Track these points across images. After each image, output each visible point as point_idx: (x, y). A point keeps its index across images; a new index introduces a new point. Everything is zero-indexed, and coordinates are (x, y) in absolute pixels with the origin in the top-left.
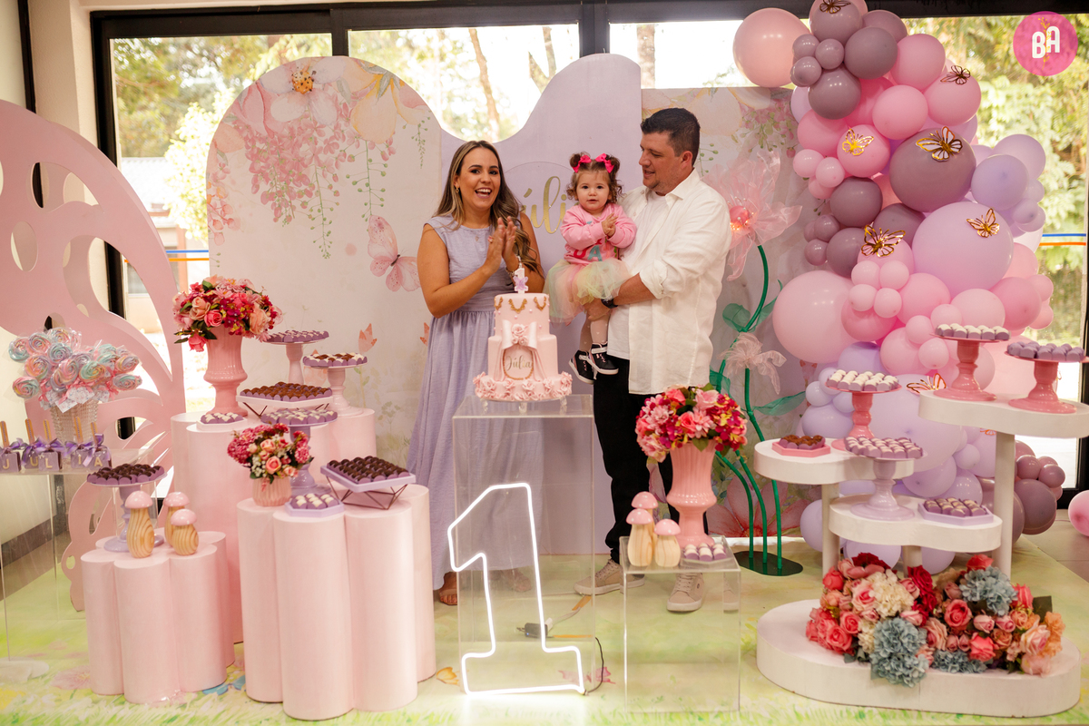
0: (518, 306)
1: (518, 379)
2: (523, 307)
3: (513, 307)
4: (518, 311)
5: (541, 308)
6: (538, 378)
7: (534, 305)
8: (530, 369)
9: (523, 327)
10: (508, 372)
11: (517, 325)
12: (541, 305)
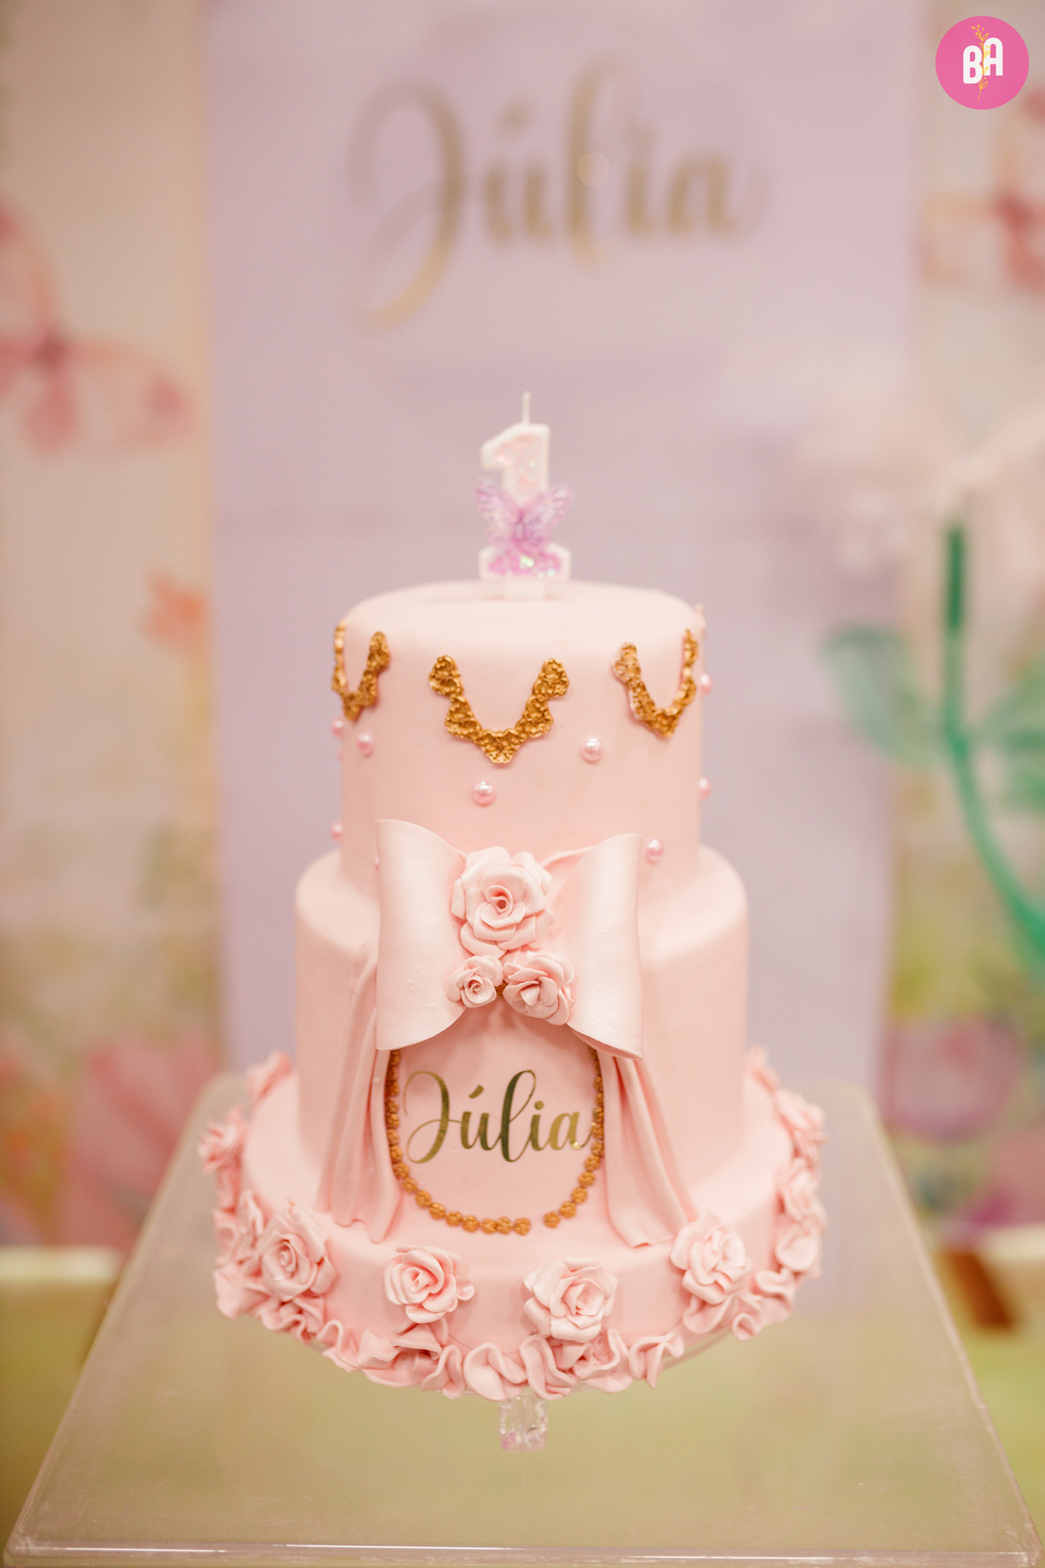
0: (497, 717)
1: (497, 1227)
2: (536, 718)
3: (463, 722)
4: (502, 745)
5: (659, 723)
6: (635, 1219)
7: (617, 701)
8: (574, 1158)
9: (532, 871)
10: (422, 1176)
11: (489, 862)
12: (664, 697)
